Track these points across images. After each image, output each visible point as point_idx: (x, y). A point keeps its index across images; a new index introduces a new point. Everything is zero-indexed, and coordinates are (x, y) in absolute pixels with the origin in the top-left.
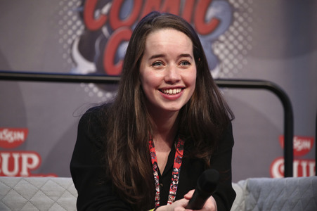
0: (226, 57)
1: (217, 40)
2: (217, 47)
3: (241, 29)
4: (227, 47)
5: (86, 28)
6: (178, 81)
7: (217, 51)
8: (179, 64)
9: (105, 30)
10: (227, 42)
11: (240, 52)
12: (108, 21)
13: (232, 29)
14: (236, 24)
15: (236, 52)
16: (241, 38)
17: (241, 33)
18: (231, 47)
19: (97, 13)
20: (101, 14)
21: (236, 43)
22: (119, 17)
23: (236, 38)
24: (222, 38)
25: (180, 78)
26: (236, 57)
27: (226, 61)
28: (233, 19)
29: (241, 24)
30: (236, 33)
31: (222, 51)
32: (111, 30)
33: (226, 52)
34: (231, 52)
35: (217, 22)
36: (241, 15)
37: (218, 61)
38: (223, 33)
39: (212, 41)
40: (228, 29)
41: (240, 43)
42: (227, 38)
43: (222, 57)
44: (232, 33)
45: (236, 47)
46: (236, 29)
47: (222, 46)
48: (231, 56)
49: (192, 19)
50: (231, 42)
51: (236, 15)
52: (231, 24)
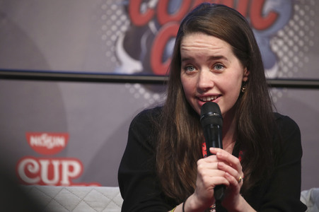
0: (286, 54)
1: (276, 35)
2: (276, 43)
3: (302, 23)
4: (286, 44)
5: (132, 24)
7: (275, 48)
8: (212, 68)
9: (152, 26)
10: (286, 38)
11: (301, 49)
12: (155, 15)
13: (292, 23)
14: (296, 17)
15: (296, 49)
16: (302, 33)
17: (301, 28)
18: (291, 43)
19: (144, 7)
20: (148, 8)
21: (296, 38)
23: (296, 33)
24: (281, 33)
26: (296, 54)
27: (286, 59)
28: (293, 12)
29: (301, 18)
30: (296, 28)
31: (281, 48)
32: (159, 26)
33: (286, 49)
34: (291, 48)
35: (275, 16)
36: (302, 8)
38: (282, 29)
39: (270, 37)
40: (287, 24)
41: (301, 38)
42: (286, 33)
43: (280, 54)
44: (292, 28)
45: (296, 44)
46: (297, 23)
47: (280, 43)
48: (291, 54)
49: (248, 14)
50: (291, 38)
51: (297, 7)
52: (291, 18)
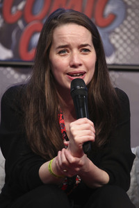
0: (121, 45)
1: (113, 32)
2: (114, 38)
3: (133, 23)
4: (121, 38)
5: (4, 22)
6: (80, 65)
7: (113, 41)
8: (81, 51)
9: (20, 23)
10: (121, 34)
11: (132, 42)
12: (23, 15)
13: (126, 22)
14: (129, 18)
15: (129, 42)
16: (133, 30)
17: (133, 26)
18: (125, 37)
19: (14, 9)
20: (17, 10)
21: (129, 34)
22: (32, 12)
23: (129, 30)
24: (118, 30)
25: (82, 63)
26: (129, 45)
27: (121, 49)
28: (127, 14)
29: (133, 18)
30: (129, 26)
31: (117, 41)
32: (26, 23)
33: (121, 41)
34: (125, 41)
35: (113, 17)
36: (133, 11)
37: (114, 49)
38: (118, 26)
39: (109, 33)
40: (122, 23)
41: (132, 34)
42: (122, 30)
43: (117, 45)
44: (126, 26)
45: (129, 38)
46: (129, 22)
47: (117, 37)
48: (125, 45)
49: (93, 15)
50: (125, 34)
51: (129, 11)
52: (125, 18)
